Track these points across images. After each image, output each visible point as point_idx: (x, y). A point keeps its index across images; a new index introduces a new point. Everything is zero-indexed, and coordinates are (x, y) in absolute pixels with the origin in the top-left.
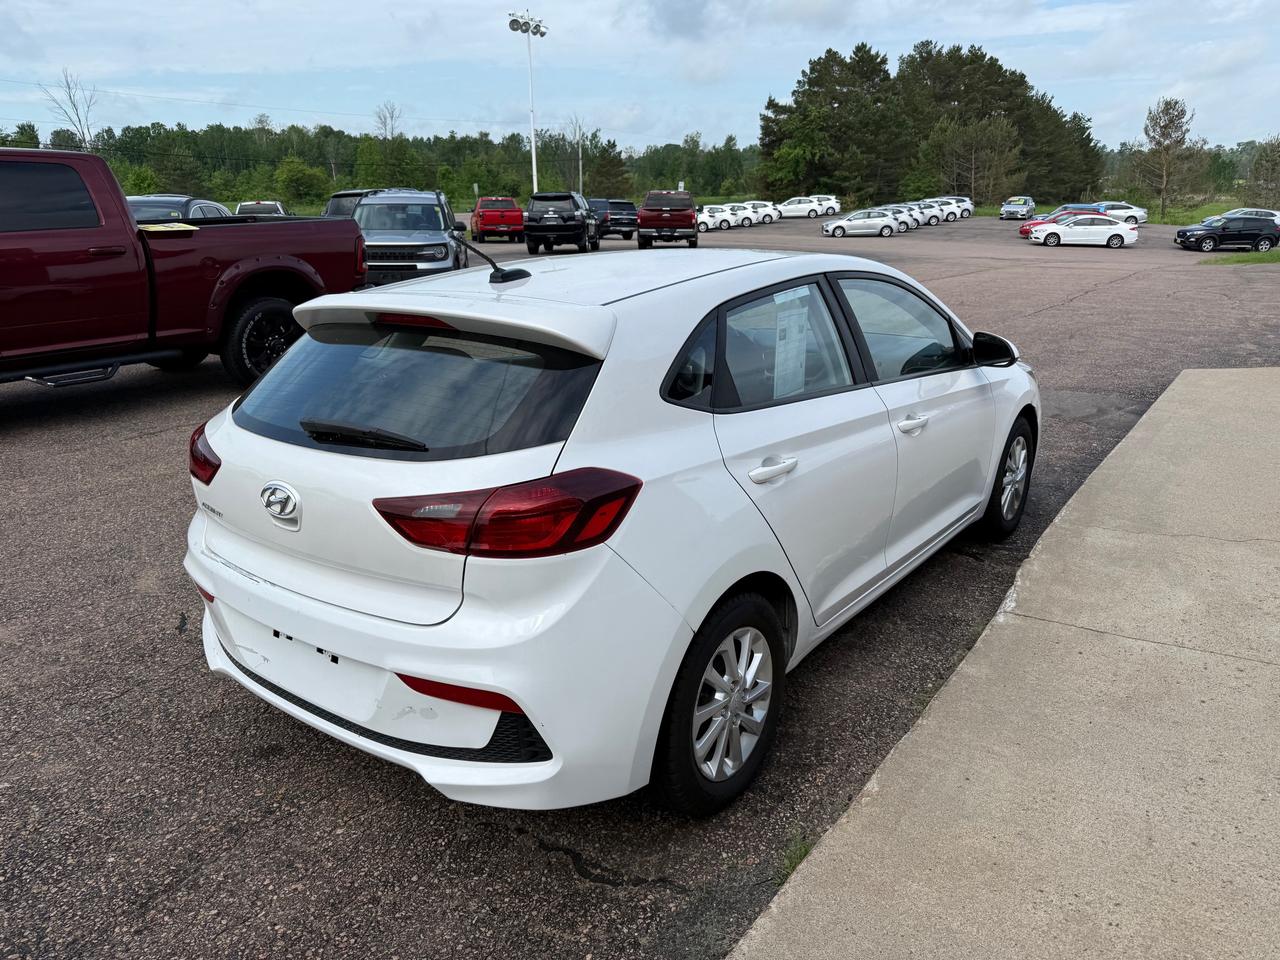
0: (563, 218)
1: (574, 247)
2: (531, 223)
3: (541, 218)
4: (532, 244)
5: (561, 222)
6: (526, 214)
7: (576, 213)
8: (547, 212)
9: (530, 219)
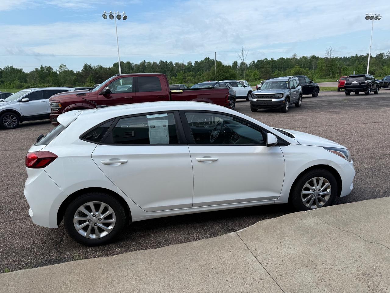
0: (359, 83)
1: (363, 93)
2: (347, 85)
3: (351, 84)
4: (347, 92)
5: (359, 85)
6: (346, 82)
7: (365, 81)
8: (354, 81)
9: (347, 84)
